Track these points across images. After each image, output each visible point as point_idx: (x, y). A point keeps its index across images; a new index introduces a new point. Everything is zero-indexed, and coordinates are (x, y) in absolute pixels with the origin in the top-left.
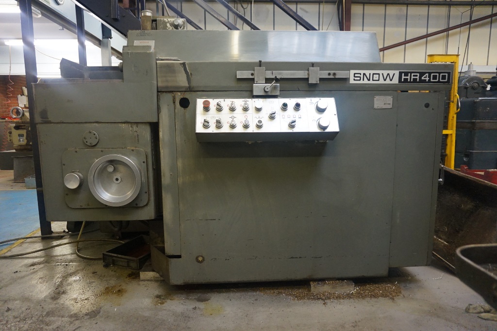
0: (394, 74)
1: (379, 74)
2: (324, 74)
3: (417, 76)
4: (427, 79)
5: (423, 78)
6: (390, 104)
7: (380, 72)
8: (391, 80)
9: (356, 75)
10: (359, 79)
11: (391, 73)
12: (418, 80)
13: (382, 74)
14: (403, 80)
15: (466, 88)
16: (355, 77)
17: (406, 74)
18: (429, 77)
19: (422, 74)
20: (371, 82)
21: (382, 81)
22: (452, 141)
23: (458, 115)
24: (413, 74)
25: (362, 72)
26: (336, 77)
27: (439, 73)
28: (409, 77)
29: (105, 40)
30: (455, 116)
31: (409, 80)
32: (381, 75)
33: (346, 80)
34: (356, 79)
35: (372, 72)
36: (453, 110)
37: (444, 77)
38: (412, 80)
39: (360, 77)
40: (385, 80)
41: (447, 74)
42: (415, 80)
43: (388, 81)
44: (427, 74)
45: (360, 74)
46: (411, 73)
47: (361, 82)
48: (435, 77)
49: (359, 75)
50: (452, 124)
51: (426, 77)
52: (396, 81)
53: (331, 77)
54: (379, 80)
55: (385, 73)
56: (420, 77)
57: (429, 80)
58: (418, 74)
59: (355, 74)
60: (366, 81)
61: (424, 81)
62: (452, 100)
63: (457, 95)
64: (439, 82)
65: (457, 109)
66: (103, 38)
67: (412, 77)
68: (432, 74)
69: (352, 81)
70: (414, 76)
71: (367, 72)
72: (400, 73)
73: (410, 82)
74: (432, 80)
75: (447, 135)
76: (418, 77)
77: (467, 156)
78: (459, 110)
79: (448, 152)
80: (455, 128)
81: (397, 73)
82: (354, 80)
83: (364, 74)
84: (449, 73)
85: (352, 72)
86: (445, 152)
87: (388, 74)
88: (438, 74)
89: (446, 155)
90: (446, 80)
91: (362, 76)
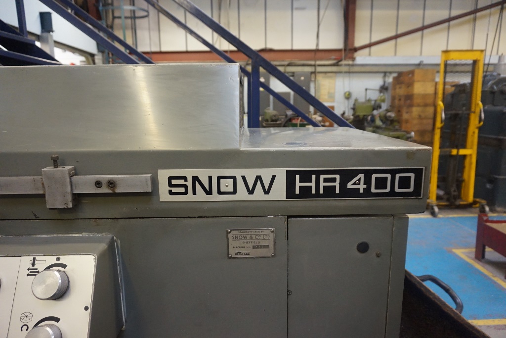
0: (274, 177)
1: (234, 178)
2: (85, 184)
3: (334, 180)
4: (362, 187)
5: (350, 185)
6: (268, 247)
7: (238, 172)
8: (267, 192)
9: (174, 182)
10: (182, 190)
11: (266, 174)
12: (337, 191)
13: (244, 178)
14: (297, 192)
15: (493, 93)
16: (170, 185)
17: (306, 176)
18: (367, 182)
19: (347, 176)
20: (215, 197)
21: (242, 194)
22: (471, 164)
23: (480, 129)
24: (322, 177)
25: (189, 173)
26: (118, 191)
27: (393, 172)
28: (313, 184)
29: (45, 34)
30: (477, 131)
31: (313, 192)
32: (240, 182)
33: (151, 195)
34: (174, 190)
35: (215, 173)
36: (474, 124)
37: (405, 183)
38: (321, 192)
39: (186, 186)
40: (251, 192)
41: (412, 175)
42: (329, 192)
43: (259, 194)
44: (362, 176)
45: (185, 179)
46: (318, 173)
47: (190, 197)
48: (381, 183)
49: (182, 182)
50: (472, 142)
51: (358, 184)
52: (279, 192)
53: (105, 190)
54: (234, 192)
55: (251, 175)
56: (343, 184)
57: (367, 191)
58: (338, 177)
59: (170, 179)
60: (201, 196)
61: (355, 193)
62: (473, 110)
63: (480, 104)
64: (392, 193)
65: (480, 122)
66: (42, 32)
67: (322, 184)
68: (374, 176)
69: (164, 196)
70: (326, 180)
71: (203, 175)
72: (290, 176)
73: (317, 195)
74: (373, 190)
75: (464, 156)
76: (337, 184)
77: (491, 181)
78: (482, 123)
79: (465, 176)
80: (475, 147)
81: (281, 175)
82: (171, 193)
83: (195, 179)
84: (418, 173)
85: (163, 175)
86: (462, 176)
87: (259, 178)
88: (389, 176)
89: (463, 181)
90: (411, 190)
91: (190, 184)
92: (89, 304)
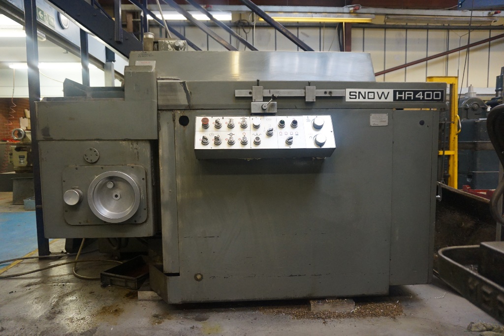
0: (389, 93)
1: (374, 93)
2: (321, 93)
3: (411, 94)
4: (421, 97)
5: (417, 96)
6: (385, 121)
7: (375, 90)
8: (386, 98)
9: (352, 94)
10: (354, 97)
11: (386, 91)
12: (412, 99)
13: (377, 93)
14: (397, 98)
15: (466, 109)
16: (350, 95)
17: (400, 92)
18: (423, 95)
19: (416, 93)
20: (367, 100)
21: (377, 99)
22: (454, 162)
23: (459, 135)
25: (357, 90)
26: (333, 95)
27: (433, 91)
28: (403, 96)
29: (109, 63)
30: (457, 137)
31: (403, 98)
32: (376, 94)
33: (342, 98)
34: (352, 97)
35: (367, 90)
36: (454, 131)
37: (437, 95)
38: (406, 99)
39: (356, 96)
40: (380, 98)
41: (440, 93)
42: (409, 98)
43: (383, 99)
44: (421, 93)
45: (356, 92)
46: (405, 91)
47: (357, 100)
48: (428, 95)
49: (354, 94)
50: (454, 145)
51: (419, 96)
52: (390, 99)
53: (328, 95)
54: (374, 98)
55: (380, 91)
56: (414, 96)
57: (423, 98)
58: (412, 93)
59: (350, 92)
60: (361, 99)
61: (419, 99)
62: (453, 121)
63: (458, 116)
64: (433, 100)
65: (458, 130)
66: (107, 61)
67: (407, 96)
68: (426, 93)
69: (348, 99)
70: (408, 94)
71: (363, 91)
72: (395, 92)
73: (405, 100)
74: (426, 98)
75: (449, 156)
76: (412, 96)
77: (470, 176)
78: (460, 130)
79: (451, 172)
80: (456, 149)
81: (391, 91)
82: (350, 98)
83: (359, 93)
84: (442, 92)
85: (348, 90)
86: (448, 172)
87: (383, 93)
88: (431, 93)
89: (449, 176)
90: (440, 98)
91: (357, 94)
92: (332, 130)
